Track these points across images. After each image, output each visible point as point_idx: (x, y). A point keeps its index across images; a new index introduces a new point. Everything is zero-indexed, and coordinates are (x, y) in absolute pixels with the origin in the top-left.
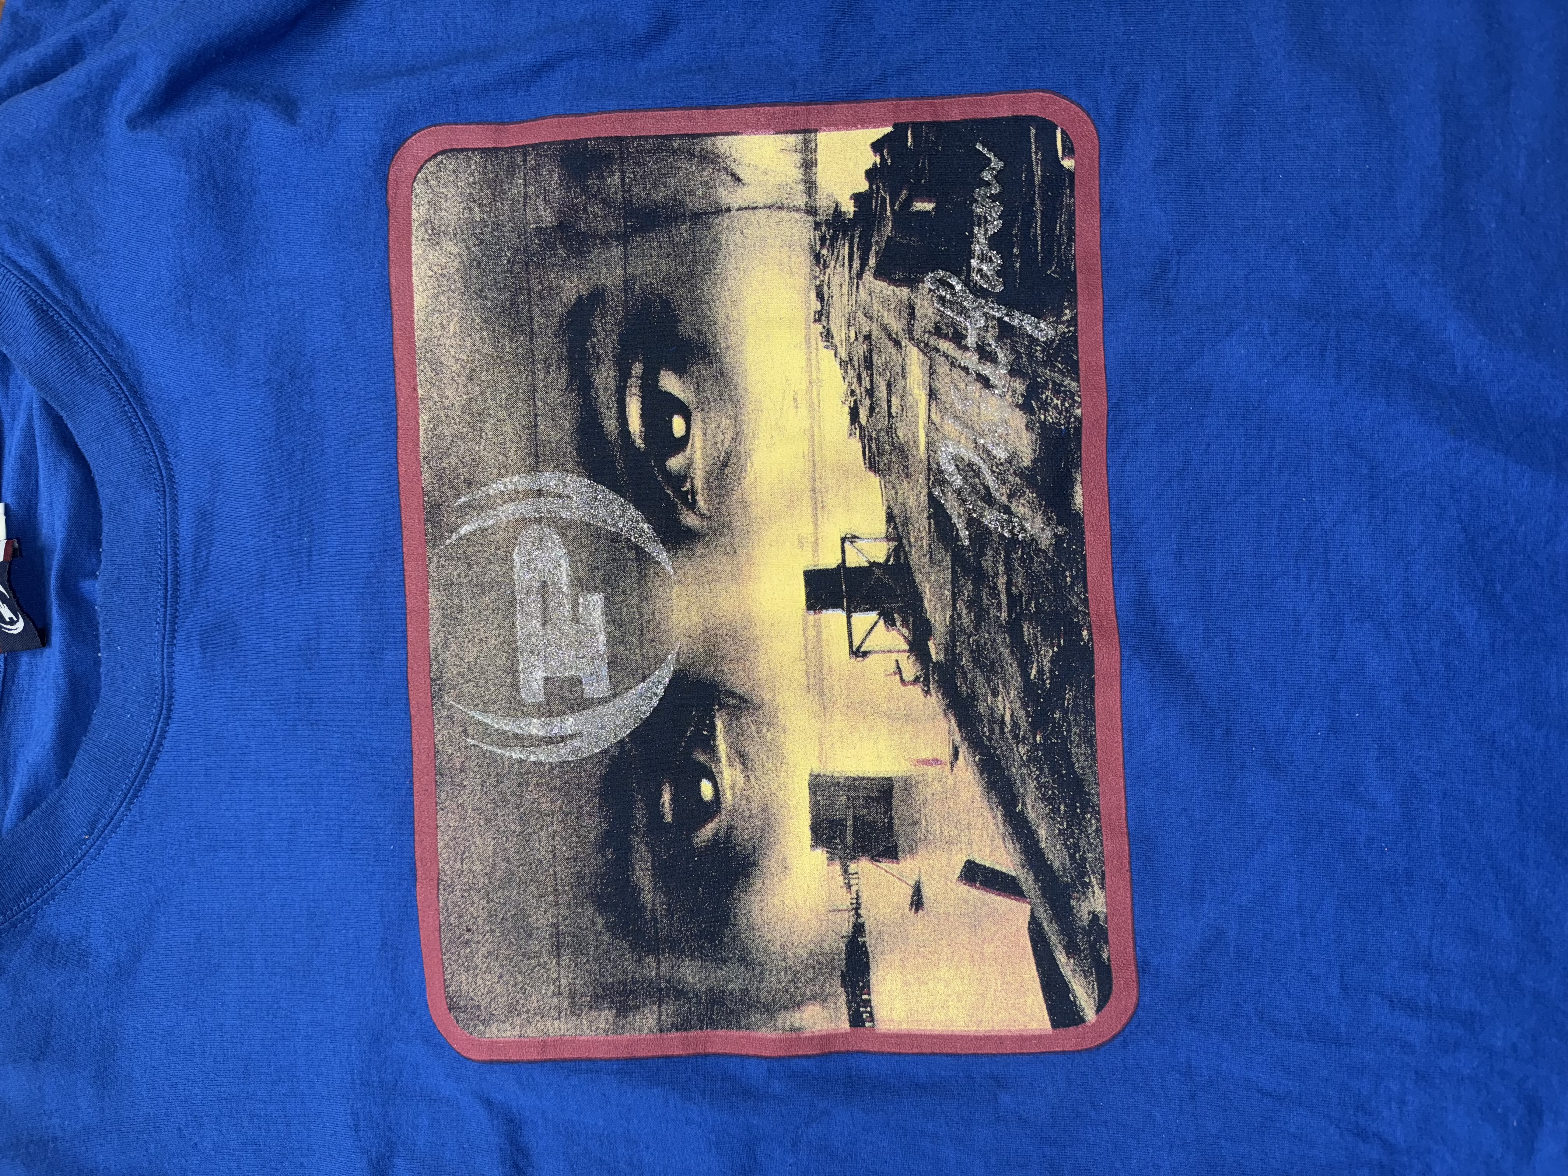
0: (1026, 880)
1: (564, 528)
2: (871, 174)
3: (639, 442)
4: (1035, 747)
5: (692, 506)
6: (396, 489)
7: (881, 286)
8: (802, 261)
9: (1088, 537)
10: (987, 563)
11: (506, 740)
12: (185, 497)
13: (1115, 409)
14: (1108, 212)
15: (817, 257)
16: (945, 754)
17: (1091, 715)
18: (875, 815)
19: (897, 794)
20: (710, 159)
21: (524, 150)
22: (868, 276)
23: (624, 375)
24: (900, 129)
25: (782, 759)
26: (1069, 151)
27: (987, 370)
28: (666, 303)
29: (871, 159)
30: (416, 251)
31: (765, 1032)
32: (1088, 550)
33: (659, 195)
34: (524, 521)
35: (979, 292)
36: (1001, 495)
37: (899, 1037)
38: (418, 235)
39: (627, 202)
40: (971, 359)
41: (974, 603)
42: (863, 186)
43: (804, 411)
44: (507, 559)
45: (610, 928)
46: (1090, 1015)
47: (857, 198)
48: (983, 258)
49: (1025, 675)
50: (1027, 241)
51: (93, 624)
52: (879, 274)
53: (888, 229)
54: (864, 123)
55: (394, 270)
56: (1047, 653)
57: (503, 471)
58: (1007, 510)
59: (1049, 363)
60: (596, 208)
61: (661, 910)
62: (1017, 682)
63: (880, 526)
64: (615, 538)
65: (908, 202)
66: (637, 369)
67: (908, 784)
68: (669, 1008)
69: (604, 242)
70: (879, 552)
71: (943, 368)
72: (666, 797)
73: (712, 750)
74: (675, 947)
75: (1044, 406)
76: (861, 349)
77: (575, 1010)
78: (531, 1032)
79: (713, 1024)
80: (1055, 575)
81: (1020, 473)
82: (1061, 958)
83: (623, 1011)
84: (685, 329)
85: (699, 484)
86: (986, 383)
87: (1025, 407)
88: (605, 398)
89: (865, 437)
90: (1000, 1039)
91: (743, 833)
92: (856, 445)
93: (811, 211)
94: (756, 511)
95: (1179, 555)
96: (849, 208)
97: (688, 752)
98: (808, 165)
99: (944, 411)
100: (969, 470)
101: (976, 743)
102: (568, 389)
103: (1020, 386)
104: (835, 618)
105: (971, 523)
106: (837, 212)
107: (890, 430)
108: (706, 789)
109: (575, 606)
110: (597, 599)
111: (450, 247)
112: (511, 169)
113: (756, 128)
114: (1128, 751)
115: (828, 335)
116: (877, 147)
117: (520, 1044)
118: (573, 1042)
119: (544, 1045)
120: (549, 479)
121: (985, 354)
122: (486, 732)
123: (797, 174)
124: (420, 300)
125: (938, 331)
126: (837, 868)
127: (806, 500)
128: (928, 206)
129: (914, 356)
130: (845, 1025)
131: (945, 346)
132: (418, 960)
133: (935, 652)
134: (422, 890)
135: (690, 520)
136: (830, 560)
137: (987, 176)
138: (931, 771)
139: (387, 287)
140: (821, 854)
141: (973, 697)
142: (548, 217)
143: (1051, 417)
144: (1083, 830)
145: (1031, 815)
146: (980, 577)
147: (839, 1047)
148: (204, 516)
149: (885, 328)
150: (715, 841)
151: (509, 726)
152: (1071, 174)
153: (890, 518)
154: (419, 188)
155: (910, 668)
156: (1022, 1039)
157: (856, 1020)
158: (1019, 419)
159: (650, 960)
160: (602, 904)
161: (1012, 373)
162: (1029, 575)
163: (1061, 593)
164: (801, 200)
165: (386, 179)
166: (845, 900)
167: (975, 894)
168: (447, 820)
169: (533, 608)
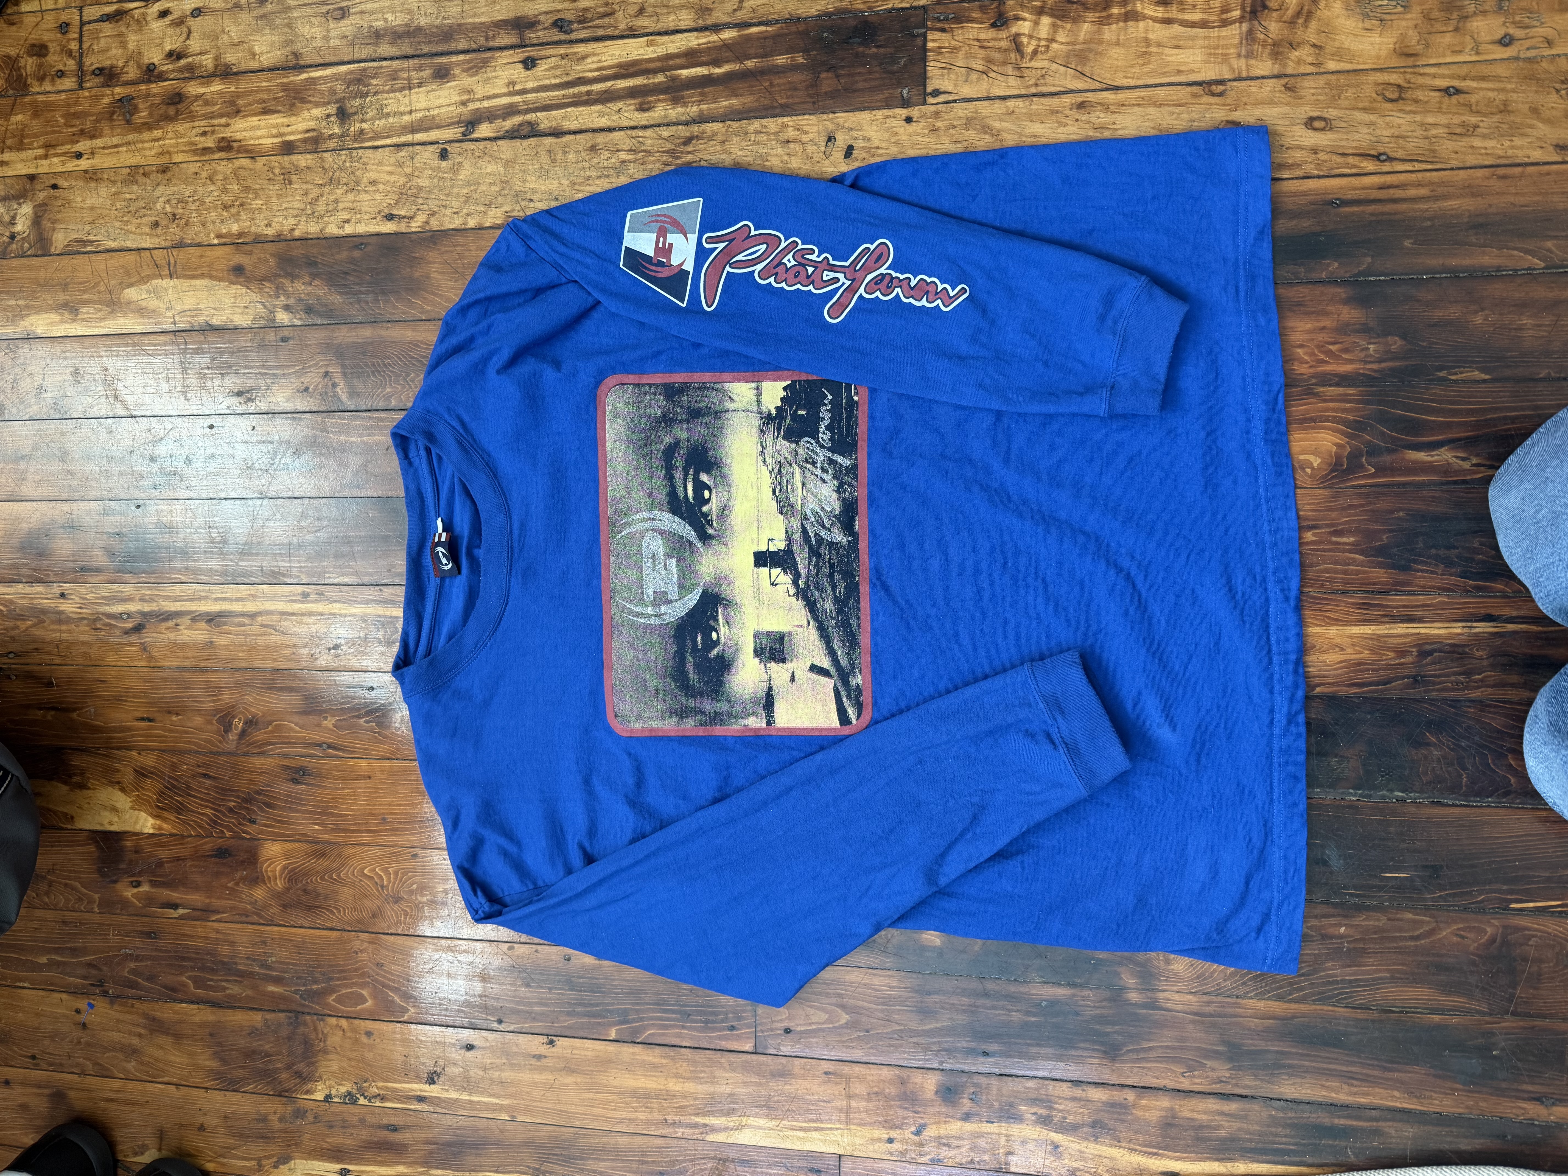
0: (833, 672)
1: (662, 533)
2: (782, 399)
3: (692, 500)
4: (838, 621)
5: (711, 525)
6: (597, 516)
7: (784, 442)
8: (756, 431)
9: (860, 541)
10: (821, 551)
11: (638, 615)
12: (515, 518)
13: (870, 493)
14: (871, 417)
15: (761, 430)
16: (805, 624)
17: (859, 609)
18: (778, 646)
19: (786, 638)
20: (720, 392)
21: (650, 385)
22: (780, 439)
23: (686, 474)
24: (794, 382)
25: (743, 624)
26: (856, 393)
27: (825, 476)
28: (703, 447)
29: (782, 393)
30: (608, 424)
31: (734, 727)
32: (860, 546)
33: (702, 404)
34: (647, 530)
35: (822, 446)
36: (828, 525)
37: (784, 729)
38: (608, 416)
39: (689, 407)
40: (818, 472)
41: (816, 566)
42: (779, 404)
43: (755, 490)
44: (640, 545)
45: (678, 687)
46: (854, 721)
47: (777, 408)
48: (823, 433)
49: (834, 593)
50: (840, 428)
51: (479, 566)
52: (784, 438)
53: (788, 421)
54: (780, 379)
55: (599, 431)
56: (842, 585)
57: (639, 510)
58: (829, 530)
59: (847, 474)
60: (678, 409)
61: (696, 681)
62: (831, 596)
63: (783, 536)
64: (681, 537)
65: (796, 411)
66: (692, 471)
67: (790, 634)
68: (699, 718)
69: (680, 422)
70: (782, 545)
71: (808, 475)
72: (699, 638)
73: (717, 621)
74: (702, 695)
75: (844, 491)
76: (777, 467)
77: (663, 718)
78: (646, 726)
79: (716, 724)
80: (848, 555)
81: (835, 516)
82: (845, 700)
83: (681, 718)
84: (710, 456)
85: (714, 517)
86: (824, 481)
87: (838, 491)
88: (679, 482)
89: (778, 501)
90: (820, 730)
91: (728, 653)
92: (774, 503)
93: (759, 412)
94: (736, 528)
95: (893, 549)
96: (774, 412)
97: (708, 621)
98: (759, 395)
99: (808, 491)
100: (816, 515)
101: (816, 620)
102: (665, 479)
103: (836, 483)
104: (764, 570)
105: (816, 535)
106: (769, 414)
107: (787, 498)
108: (714, 636)
109: (665, 564)
110: (674, 561)
111: (620, 421)
112: (645, 393)
113: (739, 380)
114: (872, 623)
115: (764, 461)
116: (785, 389)
117: (642, 730)
118: (662, 730)
119: (651, 730)
120: (656, 513)
121: (824, 470)
122: (631, 612)
123: (754, 398)
124: (609, 443)
125: (806, 461)
126: (762, 665)
127: (755, 524)
128: (804, 413)
129: (797, 470)
130: (764, 725)
131: (809, 466)
132: (603, 699)
133: (801, 583)
134: (606, 673)
135: (710, 531)
136: (763, 548)
137: (826, 401)
138: (799, 630)
139: (595, 437)
140: (757, 660)
141: (815, 602)
142: (659, 413)
143: (847, 495)
144: (854, 652)
145: (836, 647)
146: (818, 556)
147: (762, 733)
148: (523, 525)
149: (786, 459)
150: (717, 656)
151: (640, 610)
152: (857, 403)
153: (787, 532)
154: (609, 399)
155: (792, 591)
156: (829, 729)
157: (769, 723)
158: (835, 496)
159: (692, 700)
160: (674, 679)
161: (834, 477)
162: (838, 556)
163: (850, 563)
164: (755, 409)
165: (595, 395)
166: (766, 678)
167: (814, 676)
168: (616, 644)
169: (649, 564)
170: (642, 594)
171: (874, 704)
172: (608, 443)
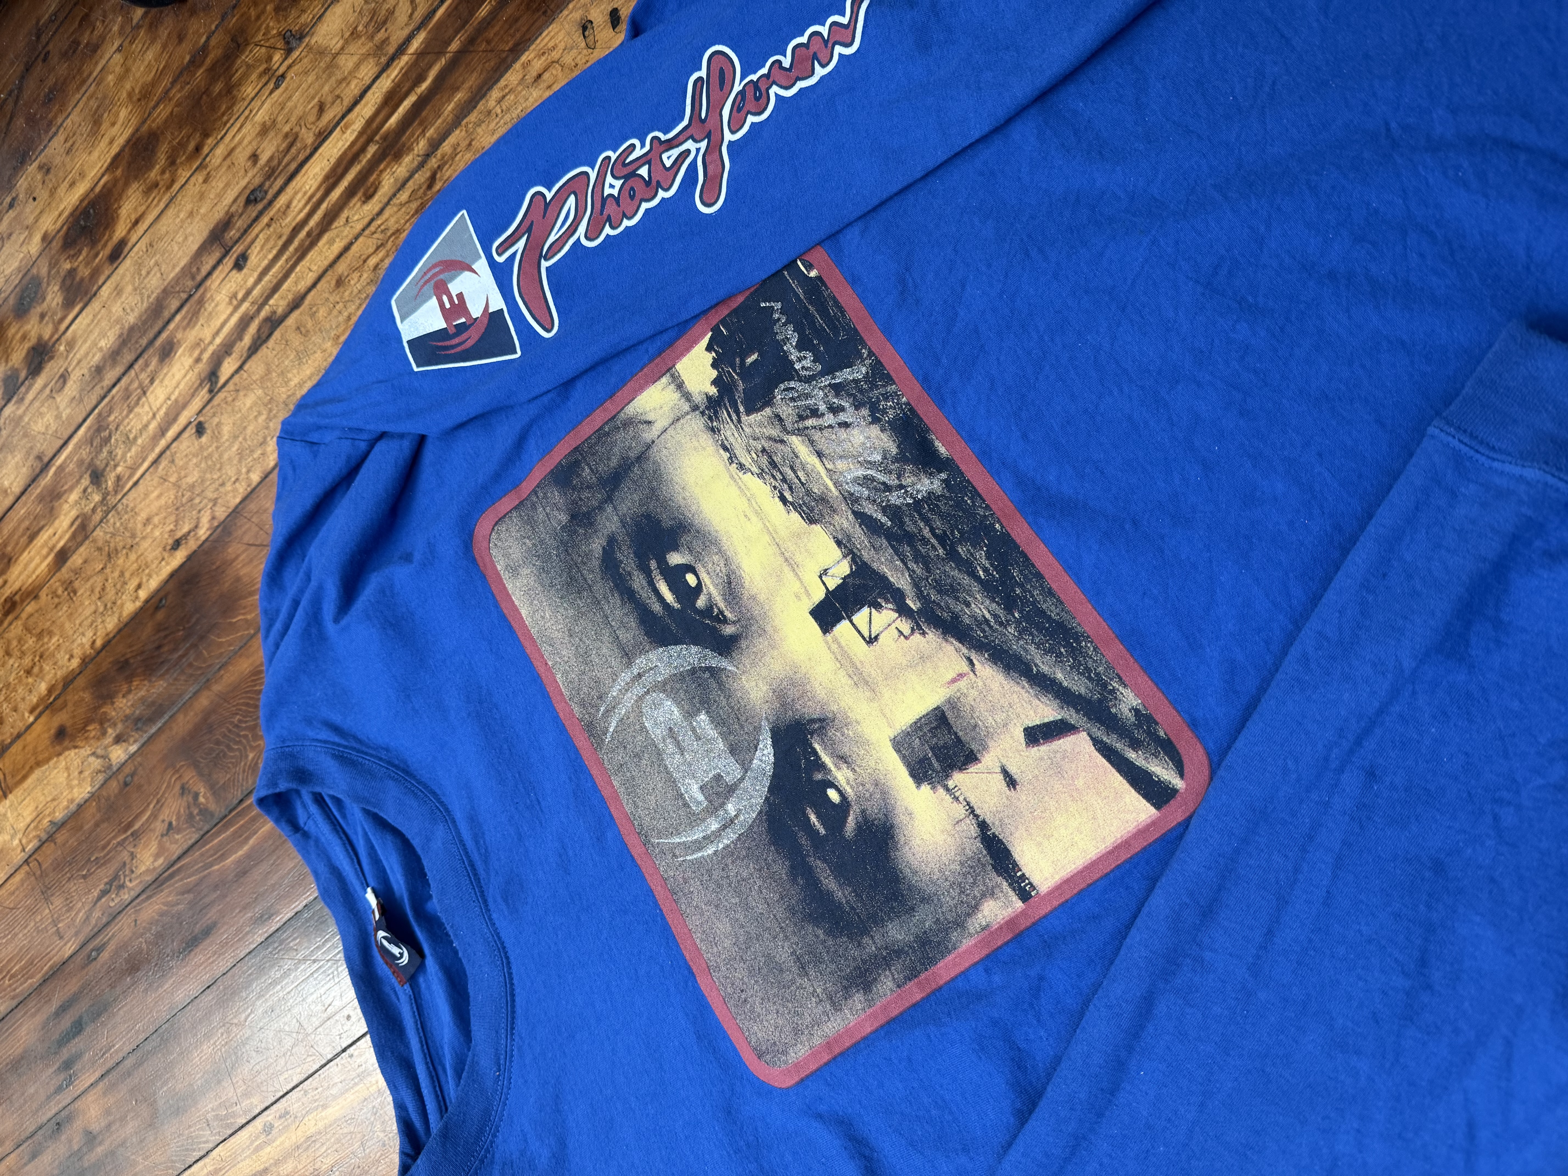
0: (1071, 716)
1: (663, 687)
2: (714, 365)
3: (677, 606)
4: (1018, 622)
5: (725, 621)
6: (562, 730)
7: (752, 417)
8: (706, 438)
9: (963, 468)
10: (910, 527)
11: (699, 845)
14: (854, 281)
15: (712, 430)
16: (965, 667)
17: (1039, 576)
18: (945, 739)
19: (949, 715)
20: (627, 424)
21: (535, 492)
22: (744, 418)
23: (648, 573)
24: (716, 330)
25: (867, 743)
26: (809, 267)
27: (842, 417)
28: (648, 516)
29: (709, 357)
30: (509, 586)
31: (967, 943)
32: (968, 475)
33: (614, 462)
34: (641, 698)
35: (808, 380)
36: (892, 481)
37: (1058, 888)
38: (505, 576)
39: (600, 479)
40: (829, 419)
41: (918, 557)
42: (714, 374)
43: (754, 519)
44: (643, 728)
45: (829, 933)
46: (1178, 783)
47: (715, 382)
48: (800, 360)
49: (977, 578)
50: (819, 332)
52: (749, 412)
53: (741, 386)
54: (696, 342)
55: (504, 606)
56: (981, 555)
57: (614, 677)
58: (901, 487)
59: (873, 386)
60: (586, 494)
61: (852, 898)
62: (976, 587)
63: (837, 553)
64: (693, 671)
65: (743, 362)
66: (653, 564)
67: (952, 703)
68: (897, 966)
69: (600, 508)
70: (844, 568)
71: (816, 436)
72: (813, 818)
73: (822, 767)
74: (878, 921)
75: (884, 412)
76: (764, 460)
77: (837, 1007)
78: (817, 1041)
79: (933, 961)
80: (959, 505)
81: (896, 460)
82: (1132, 755)
83: (867, 987)
84: (667, 523)
85: (722, 605)
86: (845, 425)
87: (875, 420)
88: (645, 594)
89: (797, 508)
90: (1125, 844)
91: (873, 810)
92: (795, 516)
93: (695, 408)
94: (762, 597)
96: (713, 391)
97: (810, 779)
98: (680, 386)
99: (832, 460)
100: (867, 480)
101: (979, 646)
102: (623, 604)
103: (865, 412)
104: (843, 628)
105: (884, 510)
106: (709, 398)
107: (809, 493)
108: (833, 795)
109: (694, 730)
110: (703, 717)
111: (525, 571)
112: (534, 507)
113: (641, 389)
114: (1079, 582)
115: (741, 466)
116: (709, 348)
117: (814, 1054)
118: (848, 1031)
119: (828, 1045)
120: (641, 662)
121: (835, 410)
122: (689, 848)
123: (677, 395)
125: (801, 418)
126: (941, 791)
127: (786, 569)
128: (754, 357)
129: (796, 441)
130: (1019, 905)
131: (810, 422)
133: (912, 604)
135: (729, 630)
136: (819, 595)
137: (776, 316)
138: (962, 684)
139: (503, 618)
140: (925, 788)
141: (956, 617)
142: (564, 518)
143: (891, 414)
144: (1086, 656)
145: (1045, 669)
146: (910, 538)
147: (1024, 924)
148: (472, 819)
149: (770, 438)
150: (859, 828)
151: (698, 835)
152: (819, 278)
153: (839, 543)
154: (494, 552)
155: (905, 626)
156: (1141, 832)
157: (1024, 895)
158: (875, 430)
159: (866, 940)
160: (814, 919)
161: (857, 408)
162: (942, 516)
163: (970, 513)
164: (686, 407)
165: (474, 560)
166: (960, 810)
167: (1044, 750)
168: (694, 922)
169: (671, 748)
170: (686, 805)
171: (1193, 725)
172: (524, 612)
